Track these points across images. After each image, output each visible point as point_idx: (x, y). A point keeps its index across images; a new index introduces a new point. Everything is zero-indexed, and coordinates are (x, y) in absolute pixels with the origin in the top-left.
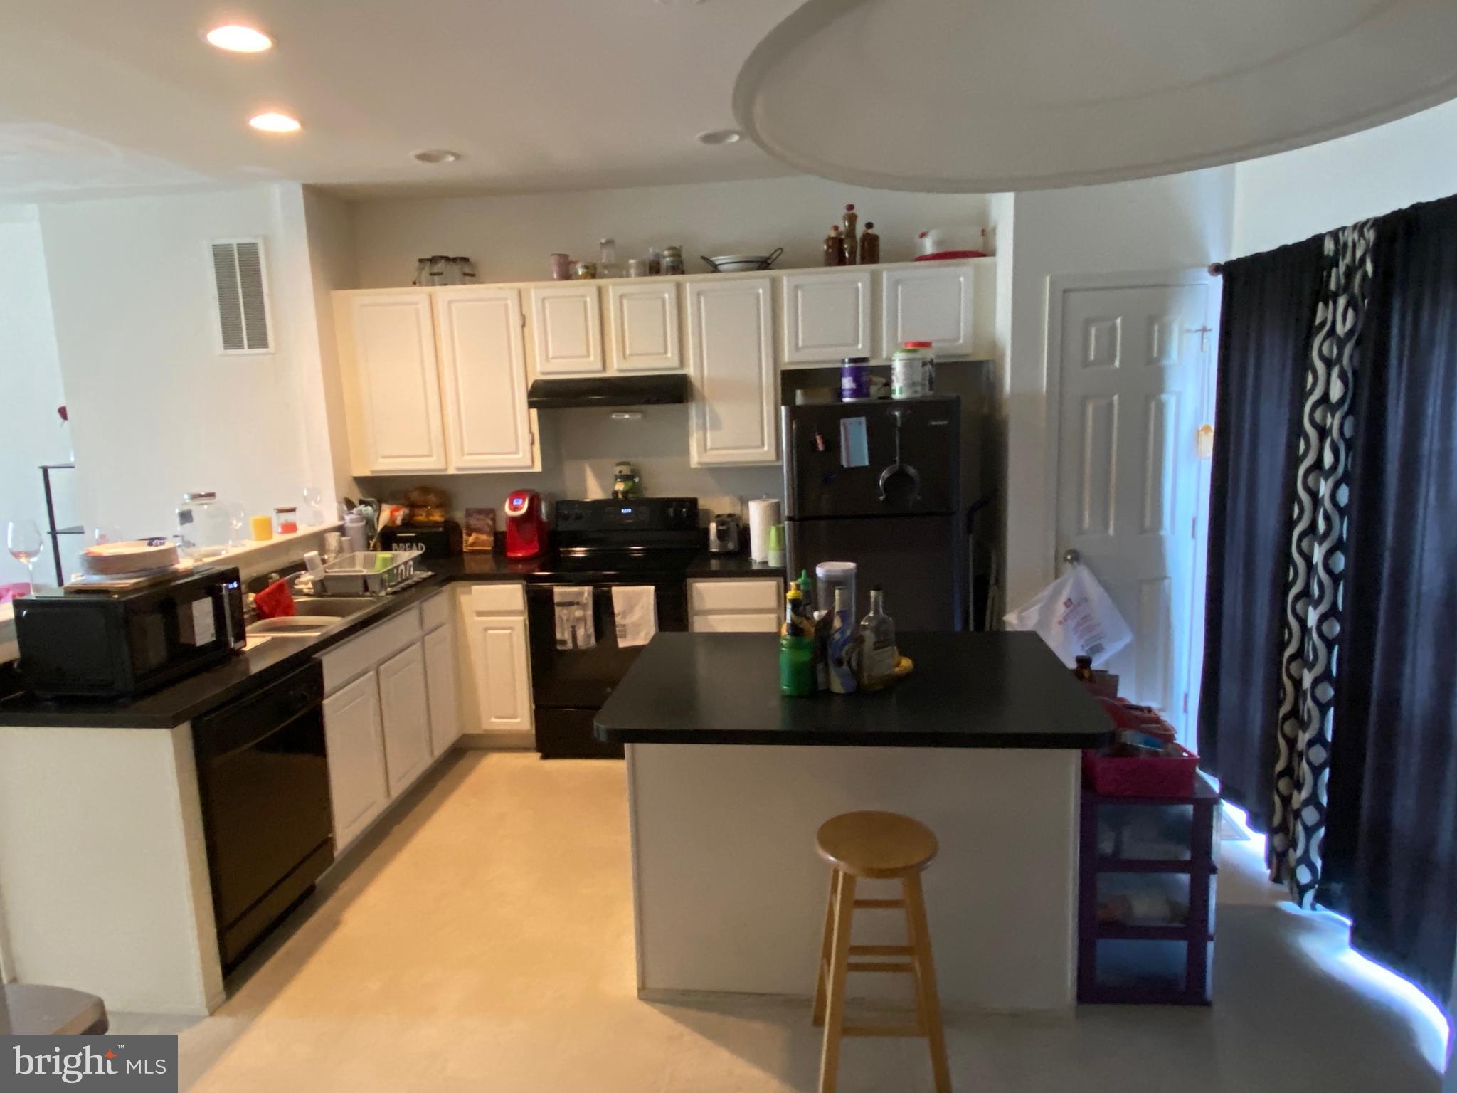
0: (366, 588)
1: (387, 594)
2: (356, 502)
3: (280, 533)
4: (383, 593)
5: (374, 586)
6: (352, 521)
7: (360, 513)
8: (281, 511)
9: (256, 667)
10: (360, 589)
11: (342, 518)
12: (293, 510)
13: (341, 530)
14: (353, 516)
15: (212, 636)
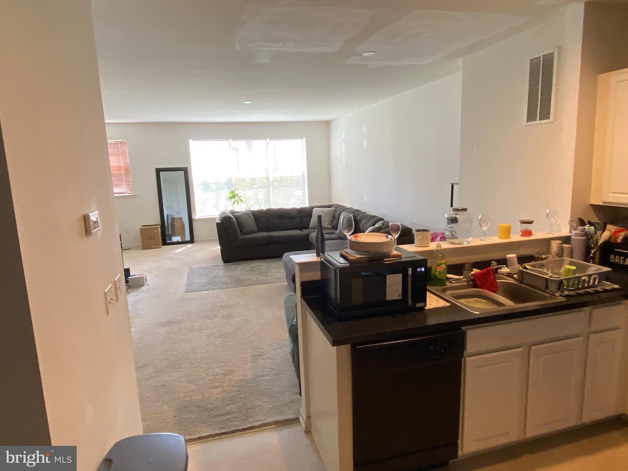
0: (547, 287)
1: (561, 296)
2: (587, 222)
3: (521, 236)
4: (558, 294)
5: (553, 287)
6: (576, 235)
7: (583, 230)
8: (523, 222)
9: (432, 321)
10: (543, 287)
11: (571, 232)
12: (531, 223)
13: (567, 240)
14: (577, 232)
15: (399, 296)
